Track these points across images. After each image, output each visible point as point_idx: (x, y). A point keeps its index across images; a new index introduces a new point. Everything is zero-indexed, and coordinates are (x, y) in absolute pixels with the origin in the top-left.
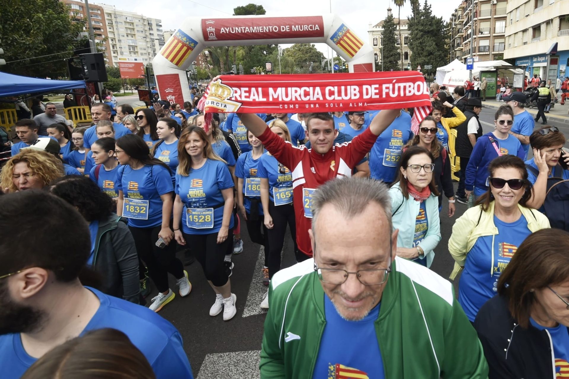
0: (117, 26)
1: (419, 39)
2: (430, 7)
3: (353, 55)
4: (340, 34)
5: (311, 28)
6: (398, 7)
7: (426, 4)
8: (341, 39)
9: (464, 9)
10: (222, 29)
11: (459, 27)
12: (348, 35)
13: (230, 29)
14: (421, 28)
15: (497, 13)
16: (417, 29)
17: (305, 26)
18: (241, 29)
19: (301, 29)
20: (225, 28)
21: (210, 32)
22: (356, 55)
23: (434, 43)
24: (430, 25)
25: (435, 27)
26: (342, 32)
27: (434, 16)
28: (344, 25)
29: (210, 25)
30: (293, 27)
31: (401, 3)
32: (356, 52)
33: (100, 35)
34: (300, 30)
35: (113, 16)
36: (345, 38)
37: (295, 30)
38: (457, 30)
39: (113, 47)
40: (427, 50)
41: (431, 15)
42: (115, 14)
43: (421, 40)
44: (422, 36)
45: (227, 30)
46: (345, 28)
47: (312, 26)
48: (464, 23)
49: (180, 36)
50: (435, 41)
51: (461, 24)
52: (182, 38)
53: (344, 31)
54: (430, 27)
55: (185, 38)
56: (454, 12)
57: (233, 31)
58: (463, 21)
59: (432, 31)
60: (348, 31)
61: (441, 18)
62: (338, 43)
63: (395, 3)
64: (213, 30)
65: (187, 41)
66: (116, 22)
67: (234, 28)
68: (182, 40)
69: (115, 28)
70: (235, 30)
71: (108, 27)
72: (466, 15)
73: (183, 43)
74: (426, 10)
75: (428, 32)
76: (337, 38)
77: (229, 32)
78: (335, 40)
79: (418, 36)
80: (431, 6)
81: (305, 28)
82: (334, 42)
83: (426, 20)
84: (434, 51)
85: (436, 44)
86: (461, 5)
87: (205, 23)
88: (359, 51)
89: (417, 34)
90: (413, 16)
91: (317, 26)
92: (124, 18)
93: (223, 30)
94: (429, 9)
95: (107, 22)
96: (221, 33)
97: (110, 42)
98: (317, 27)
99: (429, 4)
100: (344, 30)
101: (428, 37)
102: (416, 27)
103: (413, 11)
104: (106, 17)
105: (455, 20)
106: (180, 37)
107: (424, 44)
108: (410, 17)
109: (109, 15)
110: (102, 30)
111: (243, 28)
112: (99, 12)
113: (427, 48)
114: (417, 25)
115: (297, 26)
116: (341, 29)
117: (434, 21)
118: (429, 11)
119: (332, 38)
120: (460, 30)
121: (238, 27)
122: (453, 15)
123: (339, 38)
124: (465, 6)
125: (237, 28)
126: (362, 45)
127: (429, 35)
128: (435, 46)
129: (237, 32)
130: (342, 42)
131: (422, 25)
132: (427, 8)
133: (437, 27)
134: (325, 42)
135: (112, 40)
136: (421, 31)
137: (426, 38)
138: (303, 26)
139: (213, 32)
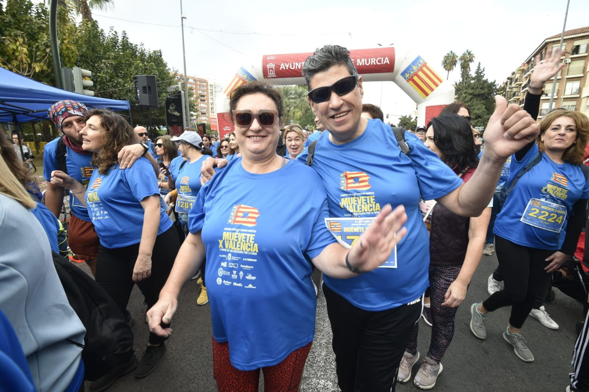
0: (215, 94)
1: (467, 102)
2: (483, 71)
3: (427, 95)
4: (415, 68)
5: (380, 61)
6: (447, 71)
7: (479, 67)
8: (414, 75)
9: (523, 71)
10: (282, 65)
11: (515, 90)
12: (425, 69)
13: (289, 65)
14: (470, 91)
15: (570, 73)
16: (465, 93)
17: (372, 59)
18: (301, 64)
19: (368, 63)
20: (286, 64)
21: (270, 69)
22: (431, 94)
23: (484, 107)
24: (481, 88)
25: (486, 90)
26: (417, 65)
27: (487, 80)
28: (420, 57)
29: (271, 61)
30: (358, 60)
31: (450, 68)
32: (432, 90)
33: (204, 101)
34: (366, 64)
35: (213, 86)
36: (420, 73)
37: (361, 64)
38: (512, 94)
39: (212, 109)
40: (475, 114)
41: (484, 79)
42: (215, 85)
43: (469, 103)
44: (471, 99)
45: (287, 66)
46: (421, 61)
47: (381, 59)
48: (523, 85)
49: (241, 73)
50: (485, 104)
51: (517, 87)
52: (243, 75)
53: (419, 65)
54: (481, 90)
55: (246, 75)
56: (510, 75)
57: (293, 67)
58: (521, 84)
59: (483, 94)
60: (425, 65)
61: (495, 82)
62: (411, 79)
63: (444, 68)
64: (273, 66)
65: (247, 79)
66: (215, 91)
67: (294, 64)
68: (243, 77)
69: (214, 95)
70: (295, 65)
71: (209, 95)
72: (526, 78)
73: (243, 81)
74: (478, 74)
75: (479, 95)
76: (410, 73)
77: (289, 68)
78: (407, 75)
79: (467, 100)
80: (484, 69)
81: (372, 61)
82: (405, 78)
83: (477, 83)
84: (483, 115)
85: (486, 108)
86: (521, 67)
87: (266, 59)
88: (436, 90)
89: (466, 97)
90: (461, 81)
91: (387, 58)
92: (221, 88)
93: (282, 67)
94: (482, 72)
95: (209, 91)
96: (281, 69)
97: (210, 106)
98: (387, 61)
99: (482, 68)
100: (420, 63)
101: (477, 100)
102: (465, 91)
103: (463, 76)
104: (209, 88)
105: (511, 84)
106: (241, 75)
107: (472, 108)
108: (458, 82)
109: (211, 86)
110: (206, 97)
111: (303, 63)
112: (205, 84)
113: (475, 111)
114: (466, 88)
115: (363, 60)
116: (416, 62)
117: (485, 85)
118: (482, 74)
119: (403, 74)
120: (516, 93)
121: (298, 62)
122: (508, 78)
123: (412, 73)
124: (525, 68)
125: (297, 64)
126: (441, 81)
127: (479, 98)
128: (485, 110)
129: (296, 68)
130: (415, 78)
131: (472, 88)
132: (480, 71)
133: (489, 90)
134: (393, 80)
135: (211, 104)
136: (470, 94)
137: (475, 100)
138: (369, 59)
139: (272, 69)
